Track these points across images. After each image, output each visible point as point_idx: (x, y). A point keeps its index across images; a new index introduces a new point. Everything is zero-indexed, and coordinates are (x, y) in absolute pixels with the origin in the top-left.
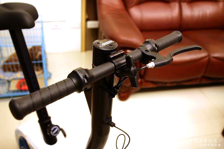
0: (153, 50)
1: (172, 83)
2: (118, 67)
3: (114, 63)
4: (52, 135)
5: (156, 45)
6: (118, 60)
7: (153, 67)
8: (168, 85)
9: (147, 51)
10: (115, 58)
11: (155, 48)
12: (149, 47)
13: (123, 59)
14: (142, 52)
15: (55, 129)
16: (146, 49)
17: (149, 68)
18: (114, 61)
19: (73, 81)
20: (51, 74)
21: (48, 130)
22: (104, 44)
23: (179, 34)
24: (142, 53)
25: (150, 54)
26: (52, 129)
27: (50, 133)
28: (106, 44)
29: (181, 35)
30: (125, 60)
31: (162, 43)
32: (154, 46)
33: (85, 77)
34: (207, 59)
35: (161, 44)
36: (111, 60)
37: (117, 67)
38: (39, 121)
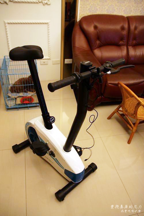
2: (93, 73)
3: (91, 71)
5: (111, 64)
6: (93, 70)
7: (110, 74)
11: (111, 66)
12: (108, 65)
13: (96, 70)
22: (86, 63)
23: (123, 59)
24: (105, 68)
25: (108, 68)
29: (125, 60)
33: (79, 76)
38: (43, 115)
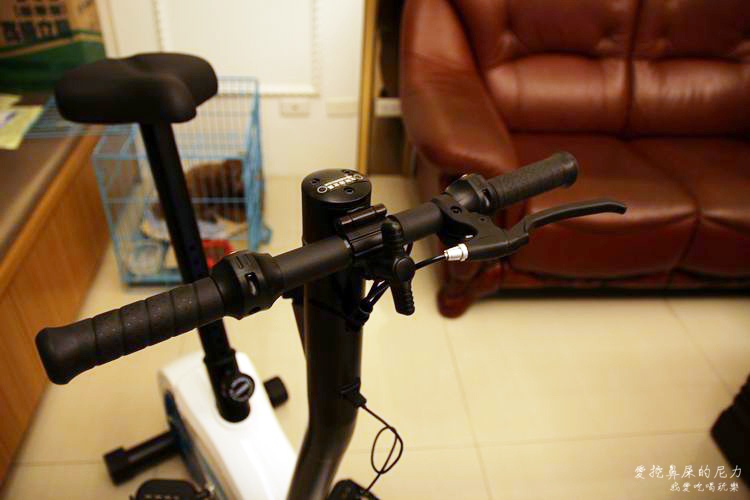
0: (476, 207)
1: (589, 280)
2: (361, 253)
3: (349, 241)
4: (234, 398)
5: (487, 193)
6: (363, 231)
7: (463, 260)
8: (577, 285)
9: (457, 209)
10: (355, 226)
11: (484, 202)
12: (463, 199)
13: (375, 233)
14: (442, 211)
15: (240, 385)
16: (455, 205)
17: (450, 259)
18: (351, 236)
19: (218, 288)
20: (269, 232)
21: (224, 386)
22: (331, 183)
23: (566, 161)
24: (443, 214)
25: (463, 218)
26: (234, 384)
27: (227, 392)
28: (337, 185)
29: (575, 167)
30: (379, 237)
31: (510, 185)
32: (481, 195)
33: (254, 278)
34: (690, 221)
35: (506, 189)
36: (342, 233)
37: (357, 252)
38: (207, 361)
